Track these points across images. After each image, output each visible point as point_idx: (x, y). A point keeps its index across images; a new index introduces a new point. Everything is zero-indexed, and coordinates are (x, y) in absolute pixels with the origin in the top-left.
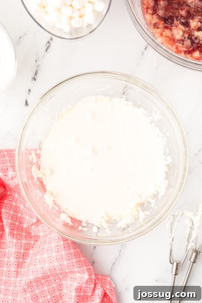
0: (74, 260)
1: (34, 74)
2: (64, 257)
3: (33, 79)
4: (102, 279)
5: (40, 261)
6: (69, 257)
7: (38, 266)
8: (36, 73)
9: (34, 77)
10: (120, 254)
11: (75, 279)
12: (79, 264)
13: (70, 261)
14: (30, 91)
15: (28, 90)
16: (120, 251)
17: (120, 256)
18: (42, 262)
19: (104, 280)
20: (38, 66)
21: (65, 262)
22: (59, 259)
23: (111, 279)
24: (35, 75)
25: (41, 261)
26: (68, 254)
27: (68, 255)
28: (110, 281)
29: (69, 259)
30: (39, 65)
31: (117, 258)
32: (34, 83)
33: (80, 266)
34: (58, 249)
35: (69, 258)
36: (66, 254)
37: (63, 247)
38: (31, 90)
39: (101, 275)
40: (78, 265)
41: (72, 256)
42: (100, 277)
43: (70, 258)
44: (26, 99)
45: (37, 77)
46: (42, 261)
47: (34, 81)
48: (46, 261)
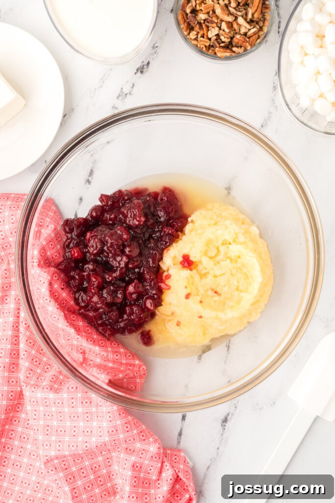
0: (135, 432)
1: (88, 174)
2: (120, 429)
3: (87, 181)
4: (172, 455)
5: (84, 432)
6: (127, 427)
8: (91, 173)
9: (88, 179)
10: (218, 453)
11: (134, 451)
12: (143, 436)
13: (128, 433)
14: (81, 199)
15: (78, 198)
16: (218, 448)
17: (217, 456)
18: (88, 434)
19: (176, 457)
20: (95, 162)
21: (121, 436)
22: (112, 431)
23: (186, 453)
24: (89, 176)
25: (86, 431)
26: (126, 423)
27: (126, 425)
28: (185, 457)
29: (128, 431)
30: (95, 161)
31: (213, 459)
32: (88, 188)
33: (144, 438)
34: (110, 417)
35: (127, 429)
36: (122, 425)
37: (118, 414)
38: (83, 199)
39: (171, 449)
40: (141, 437)
41: (131, 426)
42: (169, 452)
43: (130, 429)
44: (76, 212)
45: (92, 179)
46: (88, 432)
47: (88, 185)
48: (94, 432)
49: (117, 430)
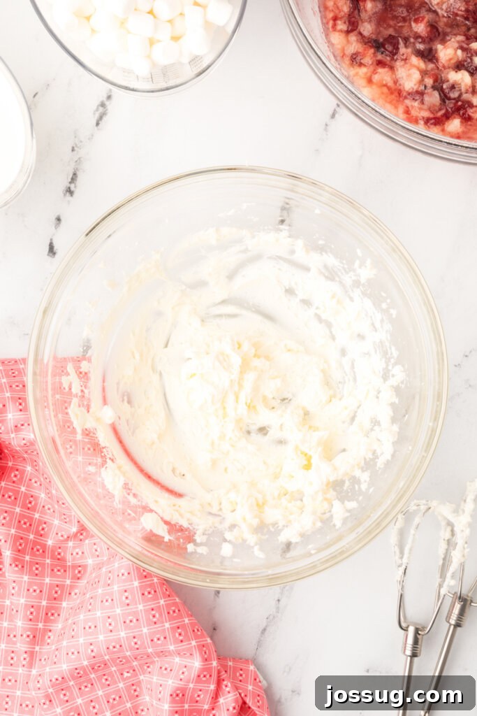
0: (167, 625)
1: (70, 180)
2: (143, 617)
3: (67, 191)
4: (235, 669)
5: (84, 628)
6: (154, 616)
7: (81, 640)
8: (74, 178)
9: (69, 188)
10: (278, 608)
11: (171, 670)
12: (180, 634)
13: (156, 626)
14: (59, 219)
15: (54, 218)
16: (279, 600)
17: (278, 612)
18: (90, 630)
19: (241, 672)
20: (79, 161)
21: (145, 630)
22: (131, 621)
23: (258, 667)
24: (70, 183)
25: (87, 628)
26: (153, 610)
27: (153, 612)
28: (255, 672)
29: (155, 623)
30: (79, 158)
31: (271, 617)
32: (69, 202)
33: (181, 638)
34: (127, 598)
35: (155, 620)
36: (146, 611)
37: (140, 595)
38: (61, 218)
39: (234, 659)
40: (177, 635)
41: (161, 615)
42: (230, 663)
43: (158, 619)
44: (51, 240)
45: (75, 187)
46: (90, 627)
47: (68, 197)
48: (100, 626)
49: (137, 620)
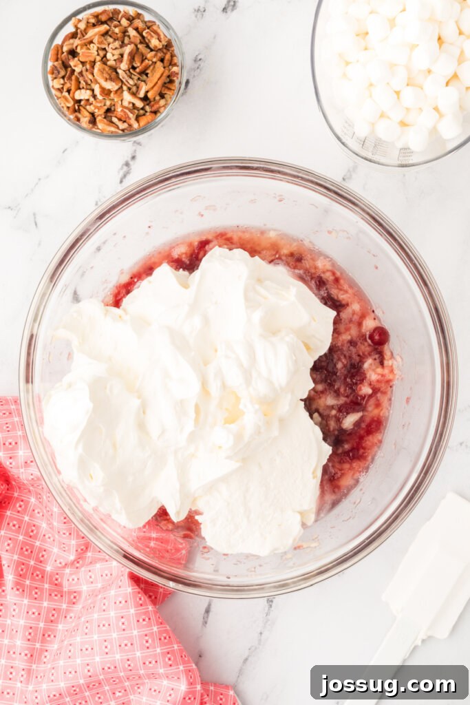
0: (158, 650)
2: (137, 642)
4: (216, 694)
6: (147, 642)
7: (79, 661)
10: (260, 640)
11: (159, 692)
12: (170, 659)
13: (148, 650)
16: (261, 633)
17: (259, 644)
18: (87, 652)
19: (222, 697)
21: (138, 654)
22: (126, 645)
23: (238, 692)
25: (84, 650)
26: (146, 635)
27: (147, 638)
28: (234, 697)
29: (148, 648)
31: (253, 648)
33: (170, 662)
34: (123, 624)
35: (147, 645)
36: (140, 636)
37: (135, 621)
39: (215, 685)
40: (167, 660)
41: (153, 641)
42: (212, 688)
43: (150, 645)
46: (87, 649)
48: (96, 649)
49: (132, 644)
